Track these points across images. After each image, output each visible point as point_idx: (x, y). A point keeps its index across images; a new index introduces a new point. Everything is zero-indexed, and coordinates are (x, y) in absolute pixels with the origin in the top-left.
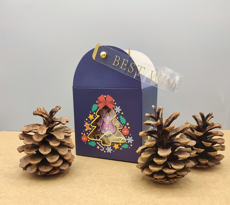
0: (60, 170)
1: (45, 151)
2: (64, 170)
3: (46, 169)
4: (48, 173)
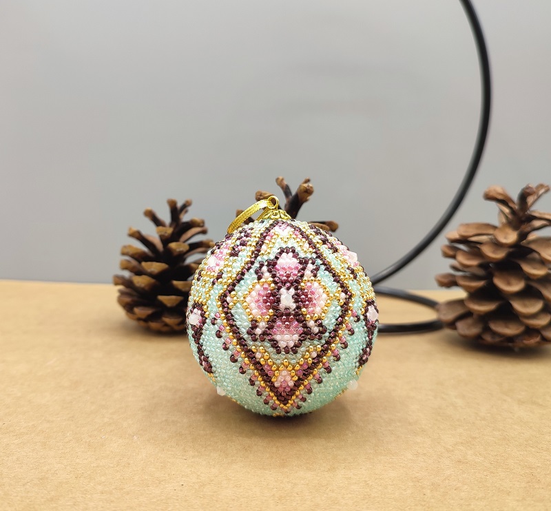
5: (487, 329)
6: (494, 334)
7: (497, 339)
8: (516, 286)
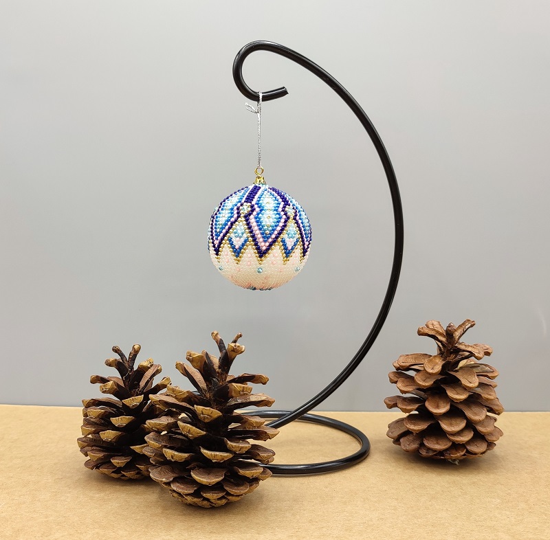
0: (468, 452)
1: (438, 407)
2: (476, 454)
3: (438, 443)
4: (441, 453)
5: (422, 445)
6: (429, 449)
7: (431, 454)
8: (443, 409)
